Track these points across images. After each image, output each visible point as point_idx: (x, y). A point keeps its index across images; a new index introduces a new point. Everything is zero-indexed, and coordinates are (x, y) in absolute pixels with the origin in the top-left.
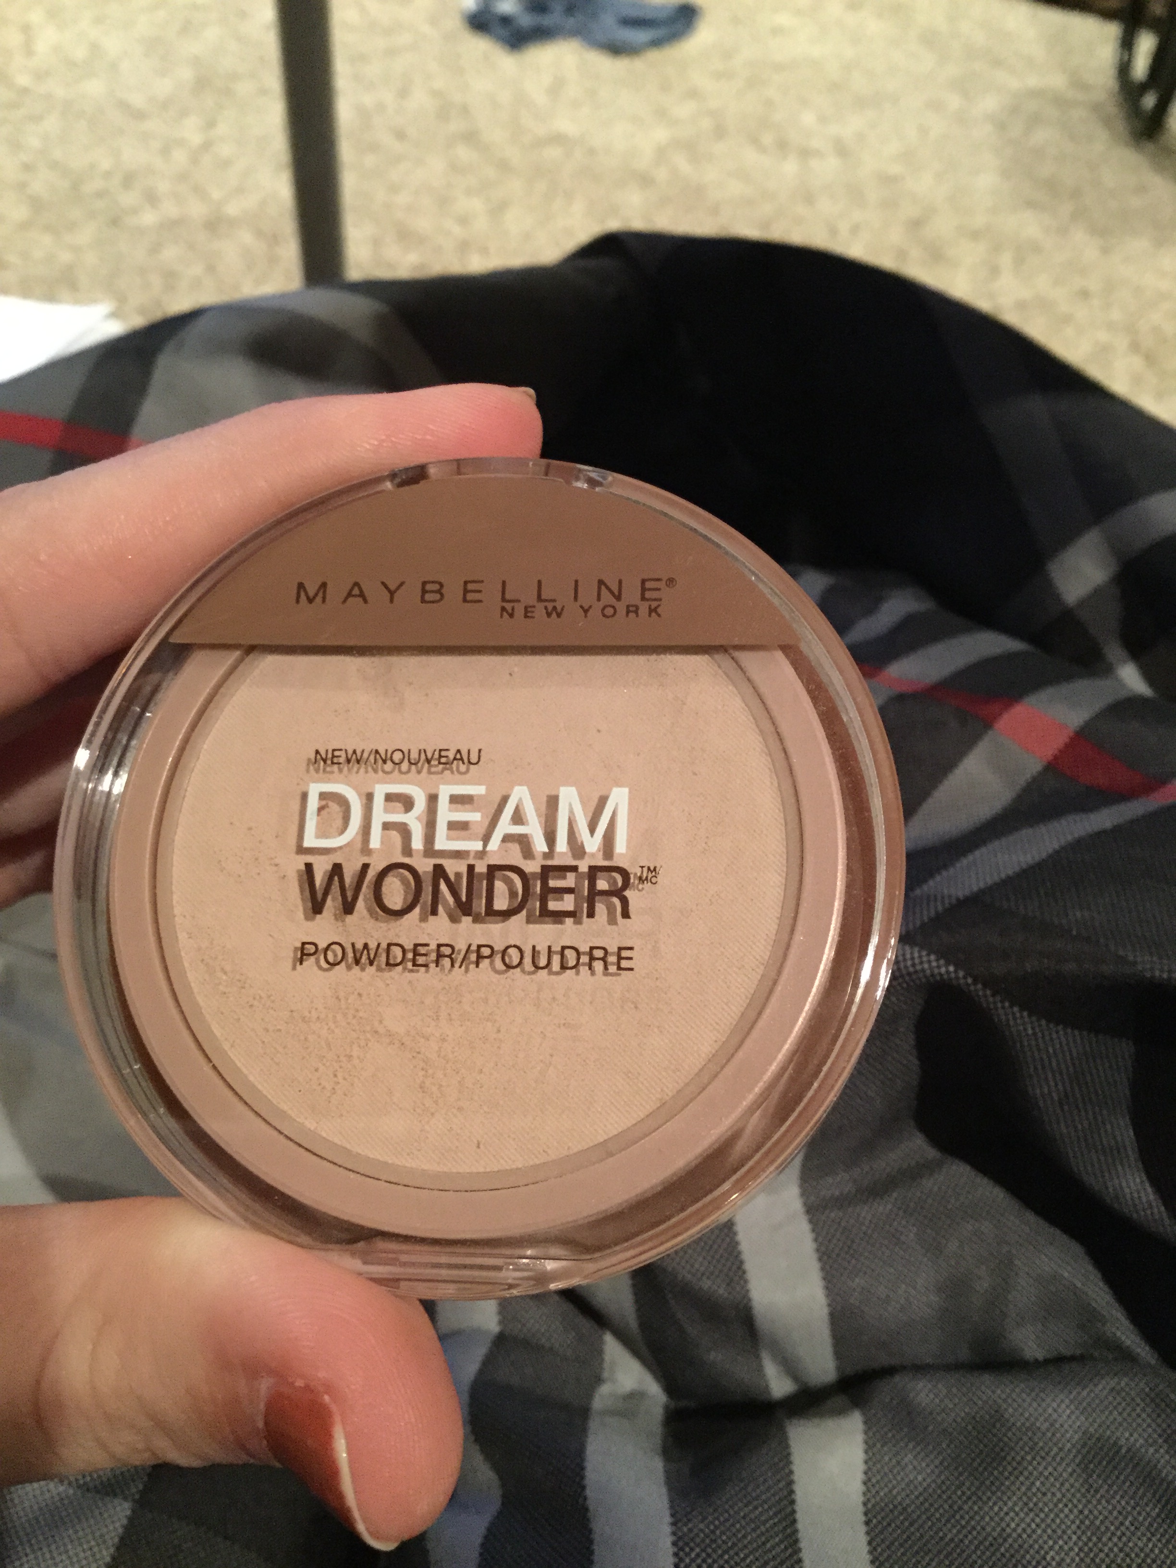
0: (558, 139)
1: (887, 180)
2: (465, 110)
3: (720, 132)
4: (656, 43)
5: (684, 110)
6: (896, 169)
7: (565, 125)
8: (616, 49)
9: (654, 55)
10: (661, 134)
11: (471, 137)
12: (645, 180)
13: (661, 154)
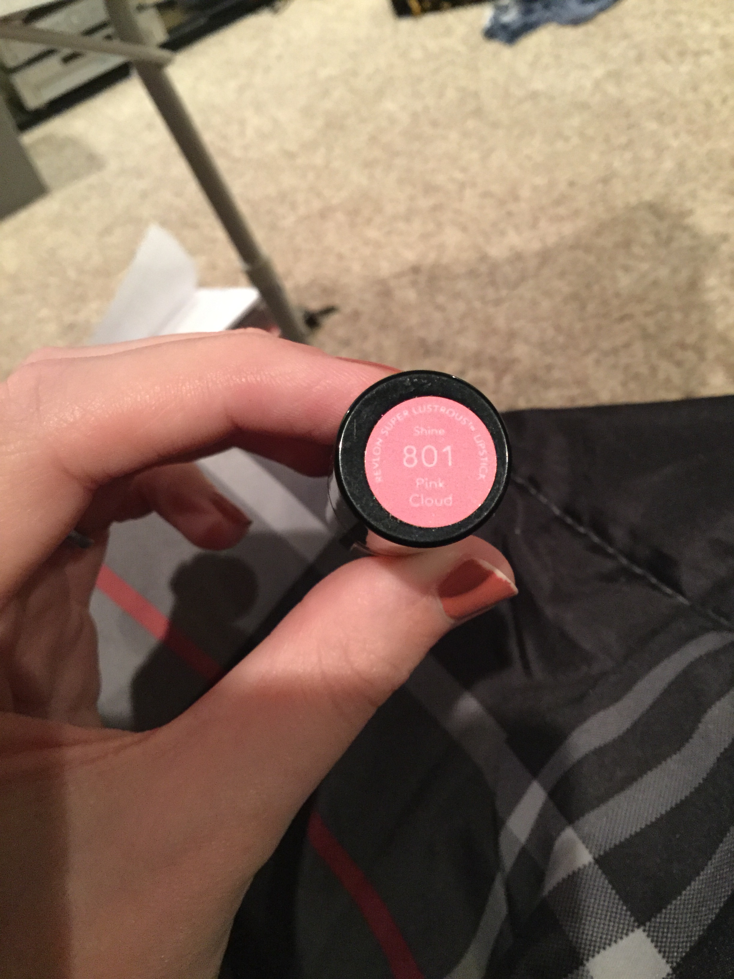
2: (476, 95)
3: (640, 59)
5: (617, 50)
7: (538, 85)
9: (603, 18)
10: (599, 72)
11: (478, 113)
12: (584, 106)
13: (597, 84)
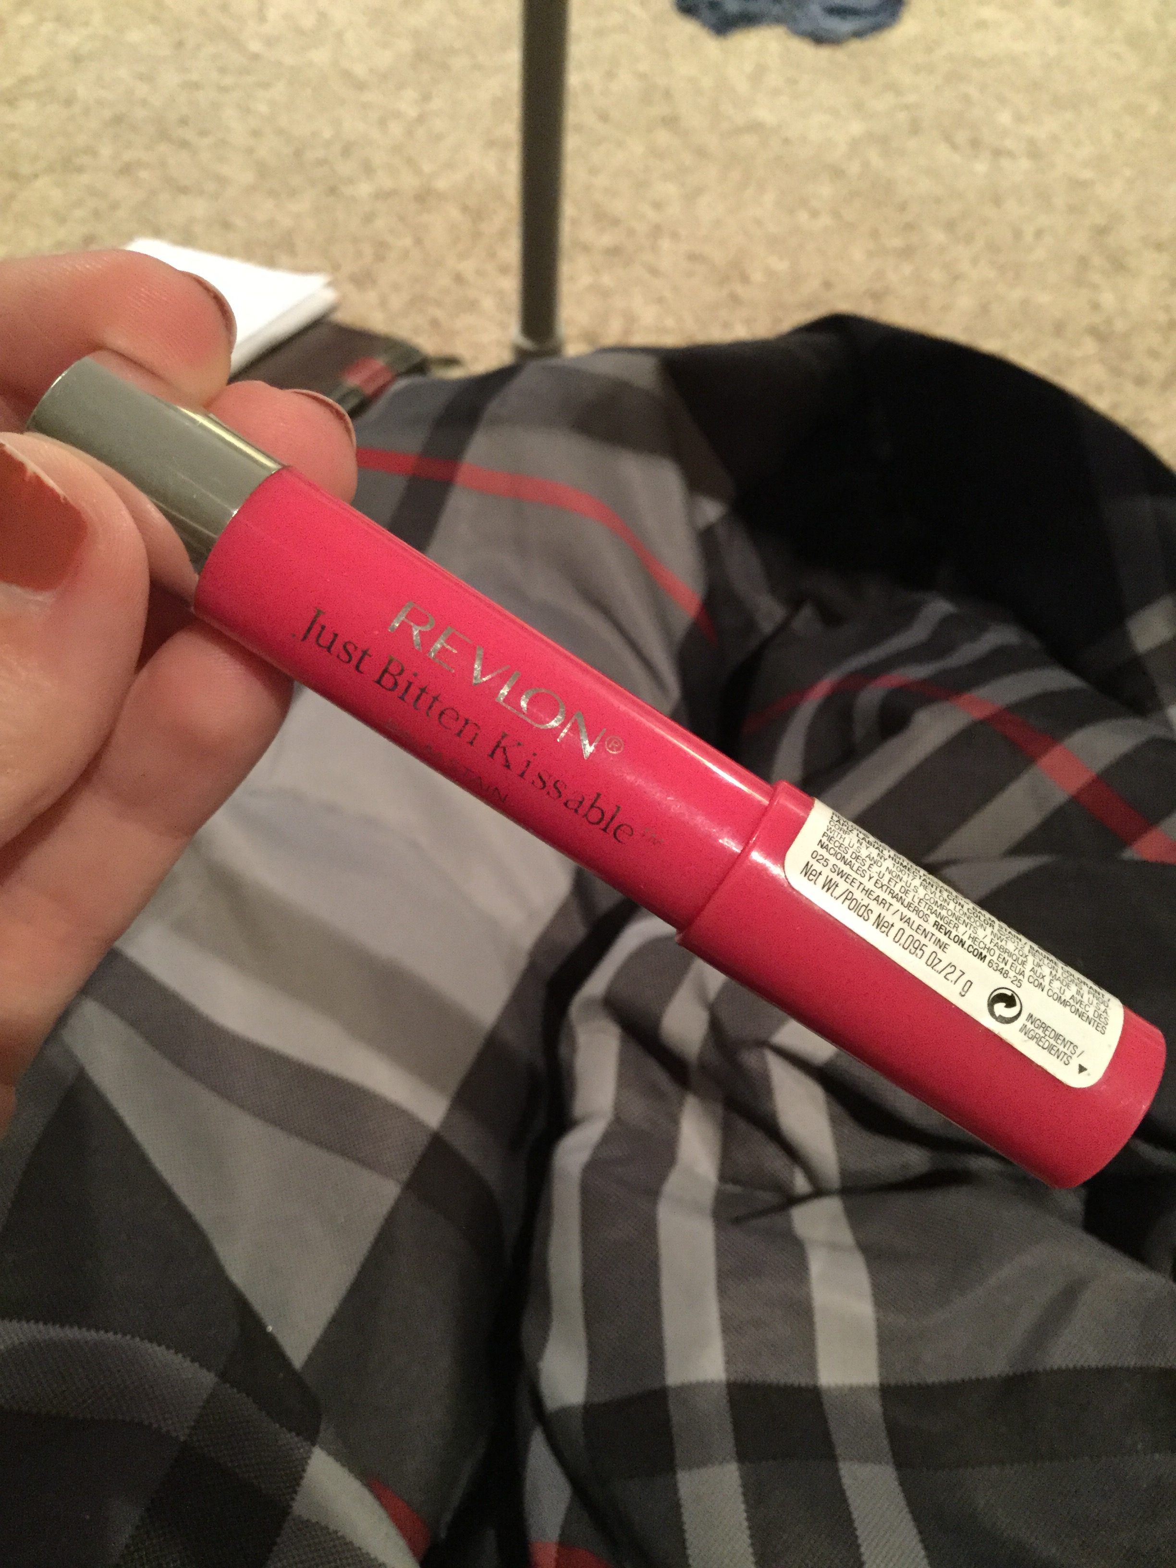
0: (755, 127)
1: (1077, 184)
3: (915, 129)
4: (859, 34)
5: (881, 104)
6: (1087, 174)
7: (763, 113)
8: (819, 39)
9: (855, 45)
10: (856, 128)
11: (671, 122)
12: (837, 173)
